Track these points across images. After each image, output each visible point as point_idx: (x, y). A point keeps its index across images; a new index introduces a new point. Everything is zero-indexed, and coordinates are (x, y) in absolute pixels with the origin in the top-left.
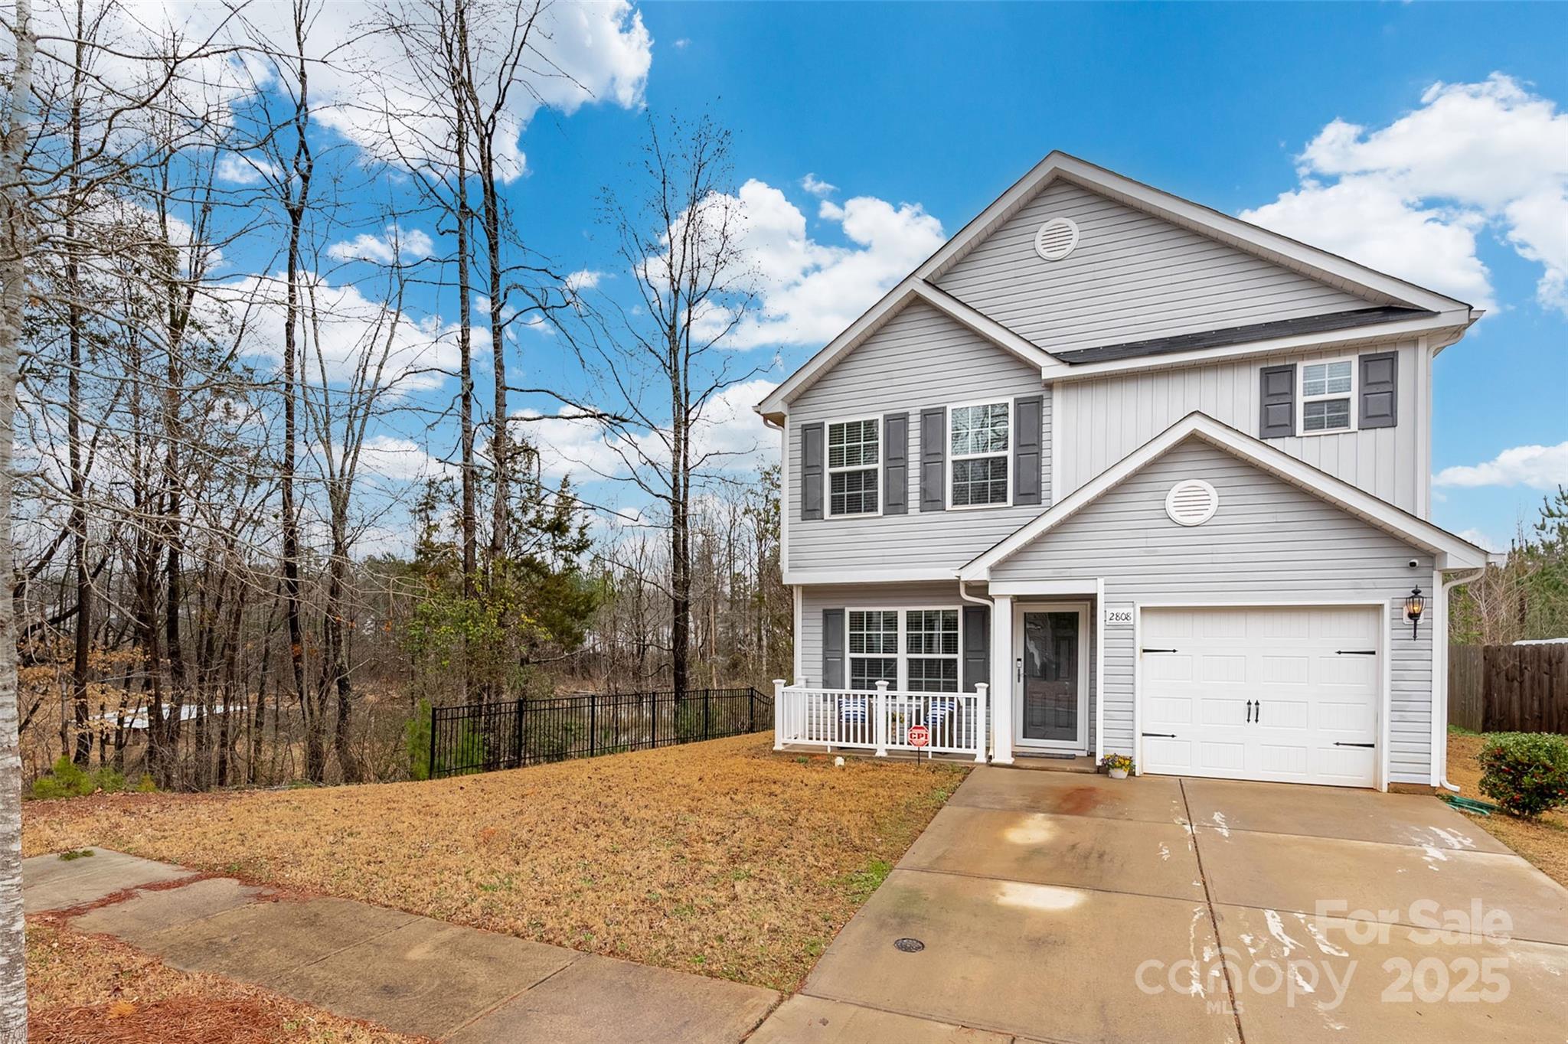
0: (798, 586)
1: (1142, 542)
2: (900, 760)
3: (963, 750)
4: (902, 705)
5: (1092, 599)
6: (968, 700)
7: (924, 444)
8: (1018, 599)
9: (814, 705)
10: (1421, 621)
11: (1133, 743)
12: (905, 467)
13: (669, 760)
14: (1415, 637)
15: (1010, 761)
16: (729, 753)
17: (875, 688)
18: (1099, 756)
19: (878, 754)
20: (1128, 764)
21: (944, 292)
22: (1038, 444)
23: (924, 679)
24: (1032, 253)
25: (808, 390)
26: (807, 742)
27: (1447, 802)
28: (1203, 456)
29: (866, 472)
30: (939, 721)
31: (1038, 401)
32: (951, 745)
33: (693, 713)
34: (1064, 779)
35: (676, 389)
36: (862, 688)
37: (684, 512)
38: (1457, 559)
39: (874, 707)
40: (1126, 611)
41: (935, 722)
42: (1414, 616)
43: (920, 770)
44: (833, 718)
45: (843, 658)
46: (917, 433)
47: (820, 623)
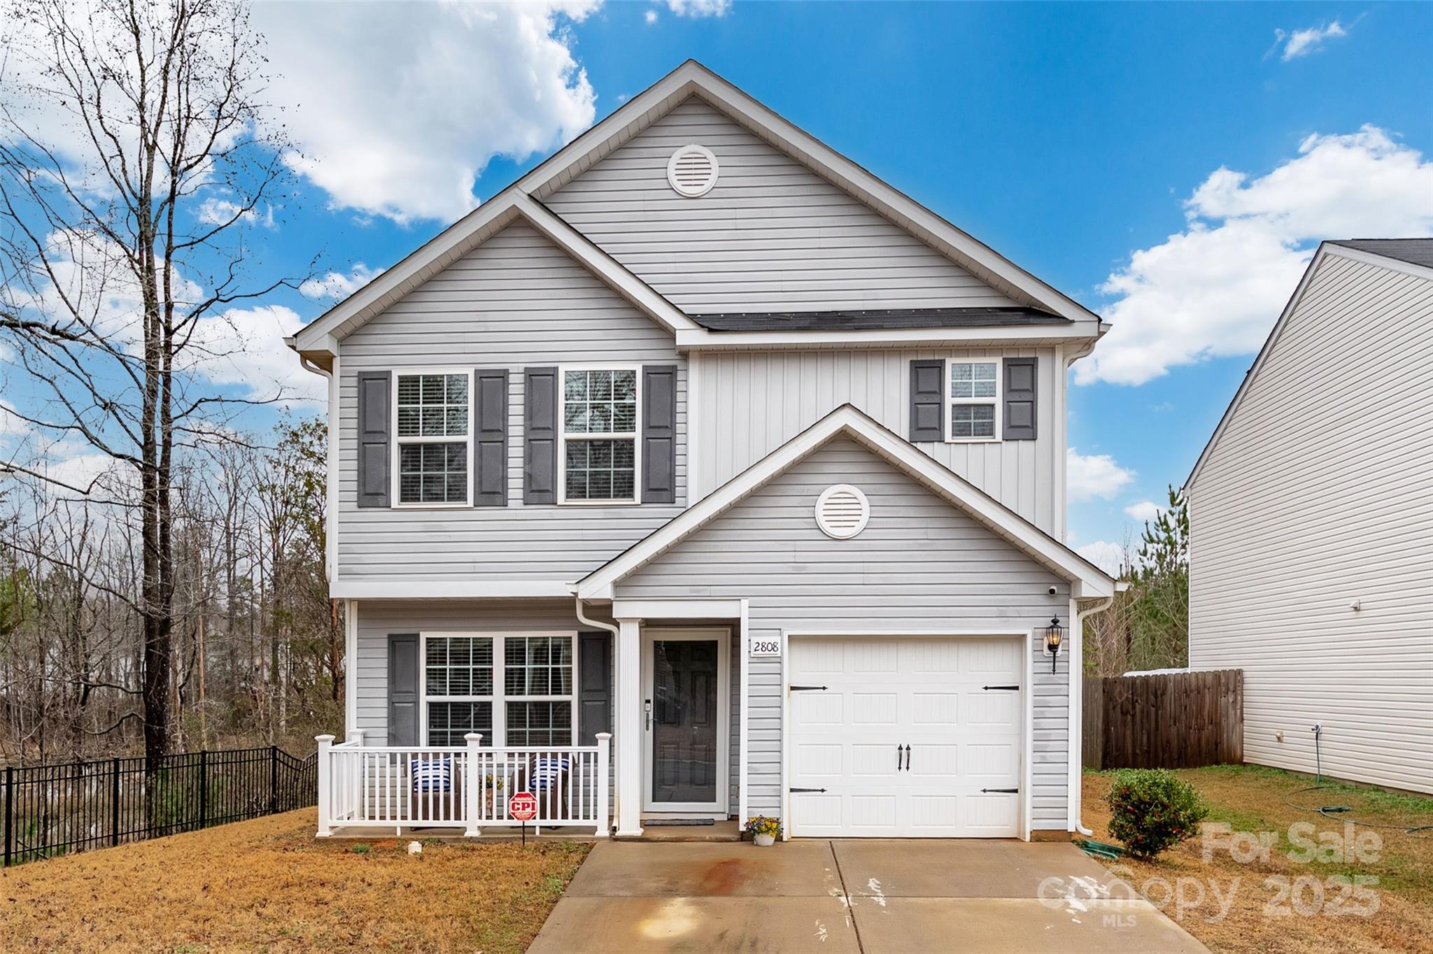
0: (351, 600)
1: (789, 557)
2: (498, 841)
3: (581, 822)
4: (500, 766)
5: (733, 625)
6: (587, 755)
7: (529, 414)
8: (648, 624)
9: (377, 770)
10: (1059, 653)
11: (780, 802)
12: (504, 443)
13: (148, 862)
14: (1054, 671)
15: (638, 832)
16: (246, 845)
17: (464, 743)
18: (743, 820)
19: (467, 834)
20: (773, 826)
21: (555, 215)
22: (671, 427)
23: (528, 729)
24: (663, 184)
25: (367, 324)
26: (367, 823)
27: (1082, 847)
28: (852, 457)
29: (451, 445)
30: (549, 785)
31: (671, 372)
32: (565, 816)
33: (178, 788)
34: (705, 851)
35: (150, 297)
36: (444, 743)
37: (162, 483)
38: (1091, 587)
39: (462, 770)
40: (772, 639)
41: (543, 787)
42: (1053, 648)
43: (525, 853)
44: (404, 786)
45: (416, 703)
46: (520, 399)
47: (384, 653)
